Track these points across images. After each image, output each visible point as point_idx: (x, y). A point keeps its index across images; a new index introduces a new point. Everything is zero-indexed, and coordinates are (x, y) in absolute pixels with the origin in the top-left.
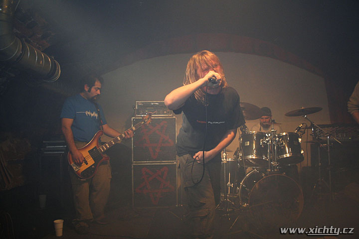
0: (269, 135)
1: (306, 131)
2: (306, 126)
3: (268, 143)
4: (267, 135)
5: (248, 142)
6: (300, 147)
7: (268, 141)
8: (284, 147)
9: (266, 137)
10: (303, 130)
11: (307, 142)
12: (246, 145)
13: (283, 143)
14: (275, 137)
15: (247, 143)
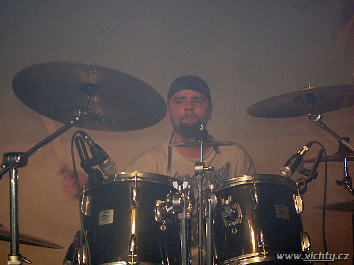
0: (185, 185)
1: (321, 170)
2: (322, 151)
3: (182, 216)
4: (175, 185)
5: (111, 212)
6: (300, 228)
7: (179, 209)
8: (242, 228)
9: (175, 193)
10: (309, 166)
11: (325, 208)
12: (102, 222)
13: (235, 215)
14: (207, 193)
15: (106, 217)
